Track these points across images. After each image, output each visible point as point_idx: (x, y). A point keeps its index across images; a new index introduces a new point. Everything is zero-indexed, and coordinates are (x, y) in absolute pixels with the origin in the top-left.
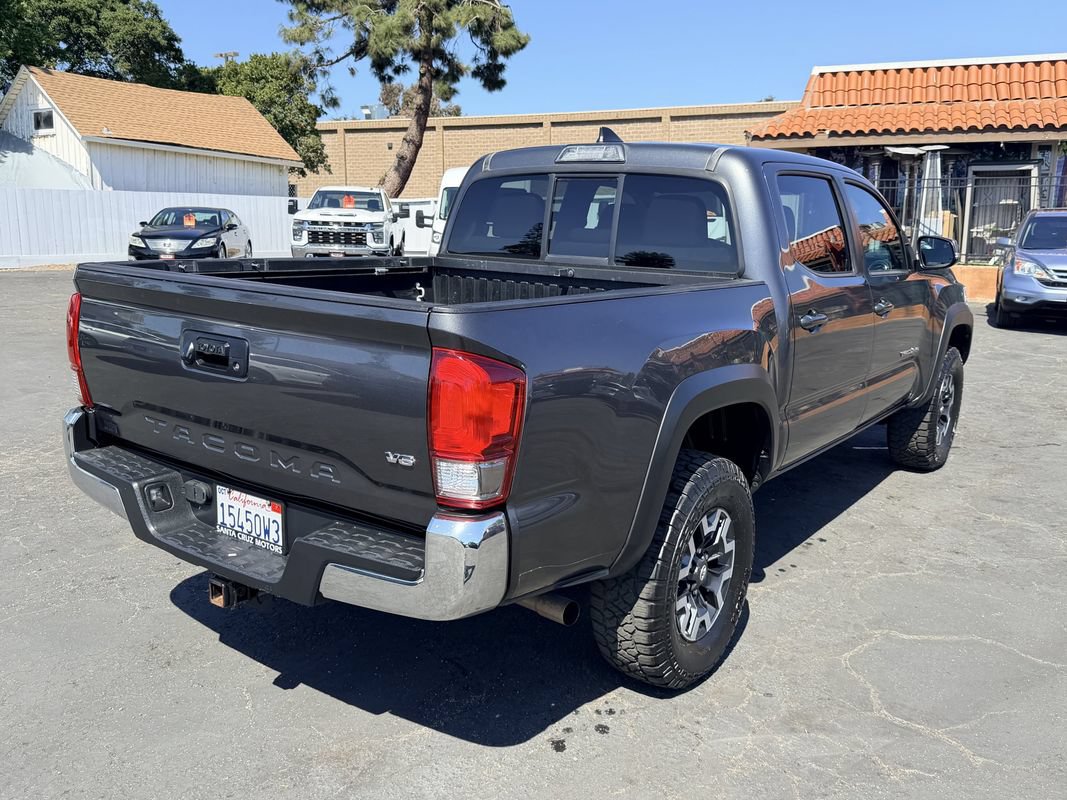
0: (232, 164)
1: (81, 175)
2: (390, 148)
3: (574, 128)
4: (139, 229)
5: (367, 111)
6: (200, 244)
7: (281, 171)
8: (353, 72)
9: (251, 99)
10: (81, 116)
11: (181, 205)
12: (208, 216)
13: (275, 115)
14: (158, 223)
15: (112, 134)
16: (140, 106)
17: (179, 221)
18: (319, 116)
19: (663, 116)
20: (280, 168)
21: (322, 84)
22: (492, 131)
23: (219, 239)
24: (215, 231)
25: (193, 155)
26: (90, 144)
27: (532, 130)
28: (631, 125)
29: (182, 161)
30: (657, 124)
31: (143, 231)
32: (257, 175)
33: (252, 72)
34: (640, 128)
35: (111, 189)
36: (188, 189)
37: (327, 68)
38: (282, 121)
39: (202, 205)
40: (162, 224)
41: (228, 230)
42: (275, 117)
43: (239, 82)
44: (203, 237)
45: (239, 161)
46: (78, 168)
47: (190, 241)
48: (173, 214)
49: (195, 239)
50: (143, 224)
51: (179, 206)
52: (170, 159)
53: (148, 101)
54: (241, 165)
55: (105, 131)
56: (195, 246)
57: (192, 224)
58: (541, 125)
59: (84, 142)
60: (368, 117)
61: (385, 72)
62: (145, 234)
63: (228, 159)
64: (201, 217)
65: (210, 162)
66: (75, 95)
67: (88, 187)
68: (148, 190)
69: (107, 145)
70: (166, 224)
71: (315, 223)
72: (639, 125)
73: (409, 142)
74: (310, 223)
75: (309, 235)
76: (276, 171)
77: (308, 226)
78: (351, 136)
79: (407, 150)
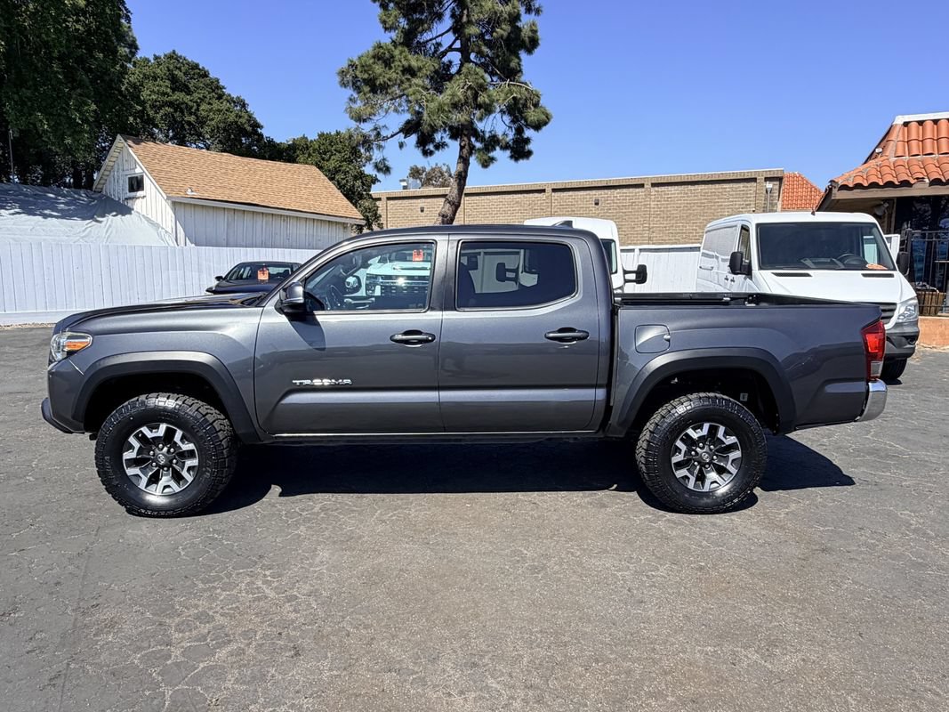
0: (303, 222)
1: (166, 232)
2: (422, 211)
3: (571, 193)
4: (214, 283)
5: (405, 184)
7: (345, 228)
8: (401, 145)
9: (320, 168)
10: (168, 179)
11: (256, 259)
12: (281, 270)
13: (338, 181)
14: (234, 278)
15: (196, 194)
16: (223, 171)
17: (253, 276)
18: (374, 183)
19: (646, 183)
20: (344, 226)
21: (377, 155)
22: (504, 196)
25: (269, 214)
26: (176, 204)
27: (536, 195)
28: (618, 190)
29: (259, 219)
31: (217, 286)
32: (324, 232)
33: (319, 147)
34: (626, 193)
35: (193, 245)
36: (263, 245)
37: (382, 143)
38: (344, 186)
39: (275, 260)
40: (237, 279)
42: (339, 184)
43: (310, 155)
45: (310, 219)
46: (164, 226)
48: (248, 268)
50: (218, 278)
51: (255, 260)
52: (248, 218)
53: (231, 167)
54: (311, 223)
55: (189, 192)
57: (265, 278)
58: (543, 191)
59: (170, 202)
60: (405, 188)
61: (427, 148)
62: (219, 289)
63: (300, 218)
64: (274, 271)
65: (284, 220)
66: (165, 161)
67: (172, 243)
68: (227, 245)
69: (191, 204)
70: (241, 278)
71: (389, 277)
72: (625, 190)
73: (449, 202)
74: (382, 278)
75: (382, 289)
76: (341, 228)
77: (381, 280)
78: (392, 202)
79: (448, 209)
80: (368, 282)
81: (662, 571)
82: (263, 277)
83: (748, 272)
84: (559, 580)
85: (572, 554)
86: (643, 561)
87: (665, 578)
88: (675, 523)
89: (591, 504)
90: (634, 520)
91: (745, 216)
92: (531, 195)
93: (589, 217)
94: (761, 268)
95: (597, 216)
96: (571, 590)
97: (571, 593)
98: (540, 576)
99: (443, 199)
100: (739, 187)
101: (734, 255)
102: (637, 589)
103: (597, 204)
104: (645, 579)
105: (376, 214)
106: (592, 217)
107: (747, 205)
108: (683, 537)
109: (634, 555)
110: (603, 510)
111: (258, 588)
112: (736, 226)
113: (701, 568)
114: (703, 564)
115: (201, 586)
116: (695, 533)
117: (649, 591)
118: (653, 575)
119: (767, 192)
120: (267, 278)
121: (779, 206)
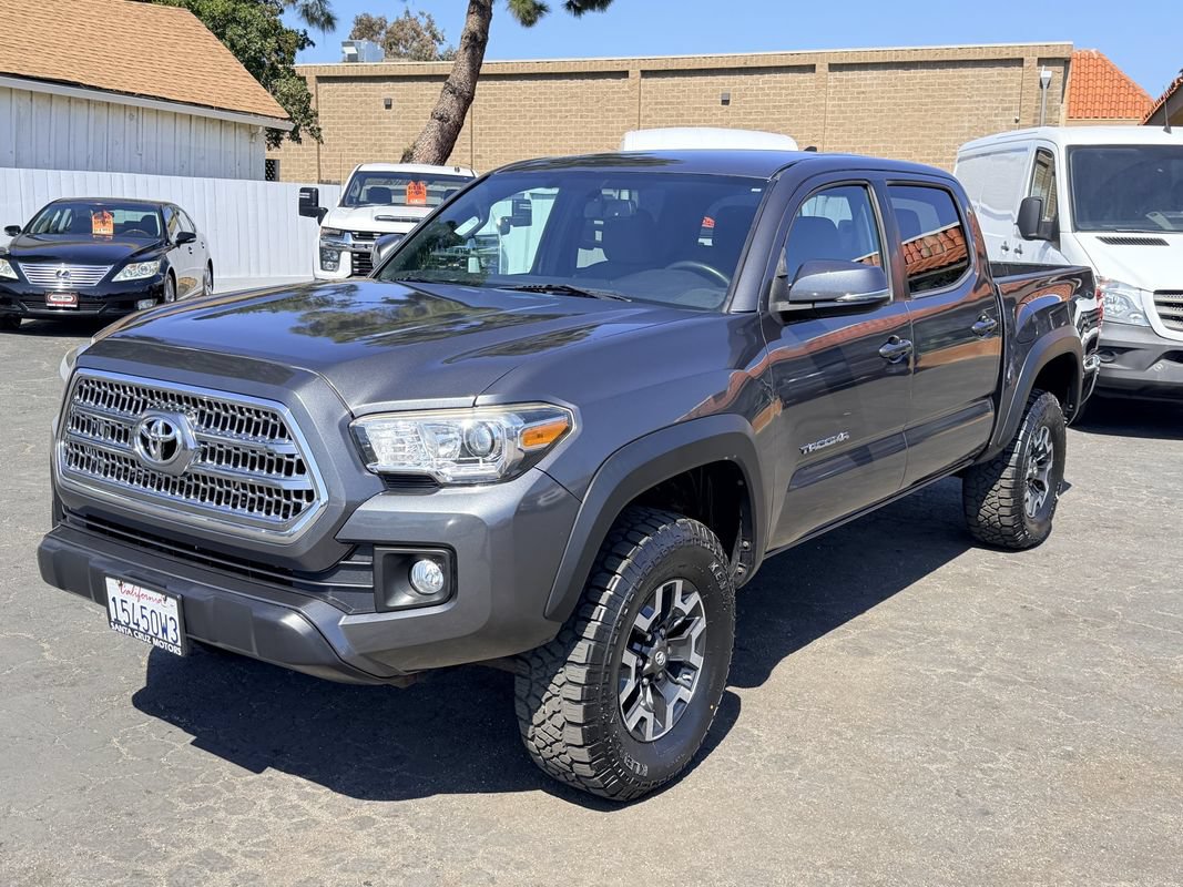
0: (169, 122)
2: (388, 106)
3: (677, 80)
5: (352, 50)
6: (128, 274)
7: (252, 135)
9: (197, 14)
12: (137, 216)
13: (232, 40)
14: (43, 230)
17: (81, 226)
18: (302, 47)
19: (817, 64)
20: (251, 130)
22: (549, 83)
23: (165, 263)
24: (154, 248)
25: (102, 102)
27: (611, 82)
28: (767, 77)
29: (81, 112)
30: (808, 76)
31: (13, 246)
32: (211, 141)
34: (781, 82)
36: (90, 165)
39: (128, 195)
40: (50, 233)
41: (179, 243)
42: (235, 45)
44: (134, 258)
45: (182, 115)
47: (109, 268)
48: (68, 212)
49: (120, 265)
50: (12, 230)
52: (59, 109)
54: (186, 123)
56: (120, 277)
57: (108, 230)
58: (625, 74)
62: (17, 252)
63: (164, 113)
64: (122, 216)
65: (131, 116)
70: (57, 232)
71: (367, 235)
72: (779, 77)
73: (453, 92)
74: (354, 236)
75: (353, 259)
76: (245, 134)
77: (352, 242)
78: (326, 86)
79: (450, 105)
80: (324, 244)
81: (1004, 760)
82: (102, 229)
83: (1053, 236)
84: (832, 778)
85: (839, 734)
86: (967, 747)
87: (1012, 772)
88: (1002, 681)
89: (843, 649)
90: (928, 676)
91: (1044, 131)
92: (601, 82)
93: (710, 126)
94: (1076, 229)
95: (726, 125)
96: (858, 795)
97: (860, 800)
98: (796, 772)
99: (441, 85)
100: (991, 76)
101: (1025, 205)
102: (973, 792)
103: (726, 102)
104: (979, 775)
105: (306, 109)
106: (716, 126)
107: (1005, 109)
108: (1023, 704)
109: (947, 736)
110: (867, 659)
111: (293, 807)
112: (1025, 149)
113: (1069, 756)
114: (1070, 749)
115: (184, 806)
116: (1041, 697)
117: (994, 795)
118: (992, 770)
119: (1041, 86)
120: (111, 232)
121: (1064, 114)
